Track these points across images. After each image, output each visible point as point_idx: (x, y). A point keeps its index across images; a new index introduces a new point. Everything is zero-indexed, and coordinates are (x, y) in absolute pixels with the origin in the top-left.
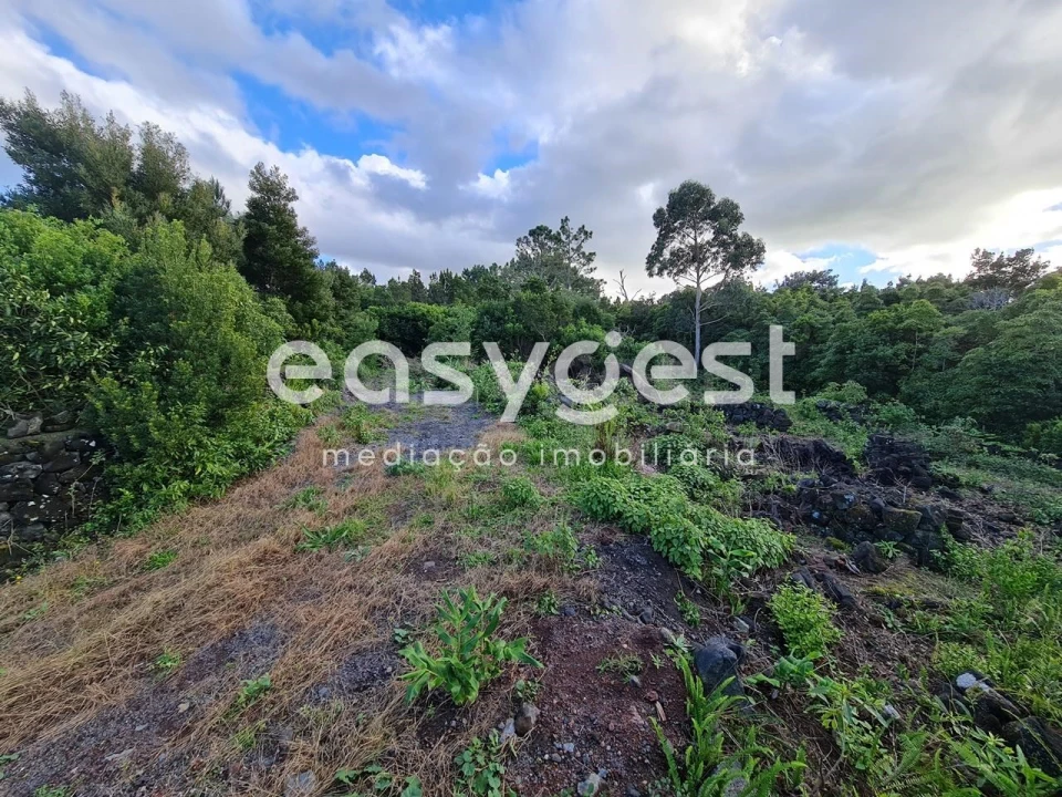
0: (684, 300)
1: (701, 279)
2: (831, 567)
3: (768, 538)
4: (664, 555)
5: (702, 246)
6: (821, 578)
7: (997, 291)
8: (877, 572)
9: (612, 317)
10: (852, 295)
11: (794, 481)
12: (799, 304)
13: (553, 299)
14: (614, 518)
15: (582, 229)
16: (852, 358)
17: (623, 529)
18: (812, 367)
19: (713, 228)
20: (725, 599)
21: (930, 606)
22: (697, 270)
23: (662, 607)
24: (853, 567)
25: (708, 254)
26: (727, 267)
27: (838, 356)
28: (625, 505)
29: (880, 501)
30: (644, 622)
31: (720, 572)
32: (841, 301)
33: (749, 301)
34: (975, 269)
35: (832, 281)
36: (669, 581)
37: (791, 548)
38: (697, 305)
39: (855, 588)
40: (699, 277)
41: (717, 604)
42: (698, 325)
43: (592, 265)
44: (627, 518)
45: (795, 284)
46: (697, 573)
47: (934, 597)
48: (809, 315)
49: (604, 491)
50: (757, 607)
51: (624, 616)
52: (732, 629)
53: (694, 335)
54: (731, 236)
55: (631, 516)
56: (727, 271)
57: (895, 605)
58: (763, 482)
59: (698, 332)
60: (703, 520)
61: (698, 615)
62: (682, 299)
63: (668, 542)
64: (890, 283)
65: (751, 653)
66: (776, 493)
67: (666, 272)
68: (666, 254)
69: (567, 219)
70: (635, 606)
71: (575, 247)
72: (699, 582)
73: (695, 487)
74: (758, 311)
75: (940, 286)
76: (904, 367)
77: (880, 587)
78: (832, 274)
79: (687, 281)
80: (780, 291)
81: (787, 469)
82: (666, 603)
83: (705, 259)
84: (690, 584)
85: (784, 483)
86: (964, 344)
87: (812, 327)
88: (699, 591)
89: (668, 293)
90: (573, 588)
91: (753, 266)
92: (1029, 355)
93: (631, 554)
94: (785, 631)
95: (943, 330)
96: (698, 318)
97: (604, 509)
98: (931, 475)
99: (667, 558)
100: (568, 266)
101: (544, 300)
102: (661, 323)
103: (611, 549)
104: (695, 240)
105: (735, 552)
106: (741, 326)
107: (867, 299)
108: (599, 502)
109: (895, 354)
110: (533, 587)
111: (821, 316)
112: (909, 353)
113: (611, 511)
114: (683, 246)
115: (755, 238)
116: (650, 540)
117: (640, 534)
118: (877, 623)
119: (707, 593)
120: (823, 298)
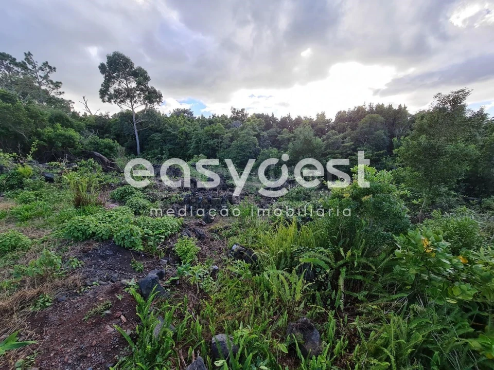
0: (126, 117)
1: (134, 107)
2: (197, 225)
3: (172, 222)
4: (122, 246)
5: (131, 90)
6: (194, 231)
7: (238, 121)
8: (211, 223)
9: (83, 124)
10: (198, 120)
11: (182, 196)
12: (180, 123)
13: (28, 109)
14: (91, 237)
15: (46, 64)
16: (202, 145)
17: (97, 241)
18: (188, 149)
19: (136, 80)
20: (156, 254)
21: (226, 228)
22: (131, 101)
23: (124, 270)
24: (204, 223)
25: (135, 94)
26: (146, 102)
27: (197, 145)
28: (96, 228)
29: (210, 197)
30: (114, 282)
31: (152, 243)
32: (195, 122)
33: (159, 120)
34: (232, 114)
35: (191, 114)
36: (126, 257)
37: (182, 223)
38: (134, 120)
39: (205, 231)
40: (132, 106)
41: (152, 257)
42: (136, 131)
43: (60, 90)
44: (98, 234)
45: (178, 113)
46: (141, 248)
47: (227, 225)
48: (184, 127)
49: (81, 224)
50: (169, 252)
51: (100, 285)
52: (160, 265)
53: (135, 135)
54: (145, 87)
55: (101, 232)
56: (146, 104)
57: (217, 232)
58: (170, 200)
59: (137, 134)
60: (142, 223)
61: (142, 266)
62: (125, 117)
63: (123, 239)
64: (210, 116)
65: (169, 271)
66: (176, 203)
67: (112, 101)
68: (111, 90)
69: (29, 54)
70: (107, 277)
71: (43, 75)
72: (142, 251)
73: (140, 209)
74: (164, 124)
75: (224, 119)
76: (217, 148)
77: (213, 227)
78: (191, 111)
79: (126, 107)
80: (172, 116)
81: (180, 192)
82: (126, 267)
83: (135, 97)
84: (137, 254)
85: (178, 198)
86: (232, 139)
87: (186, 132)
88: (143, 256)
89: (117, 113)
90: (63, 285)
91: (158, 103)
92: (247, 143)
93: (103, 251)
94: (180, 256)
95: (226, 135)
96: (135, 127)
97: (83, 234)
98: (226, 185)
99: (124, 246)
100: (39, 88)
101: (18, 109)
102: (115, 129)
103: (90, 254)
104: (127, 85)
105: (156, 232)
106: (157, 131)
107: (204, 122)
108: (79, 231)
109: (214, 143)
110: (27, 298)
111: (189, 128)
112: (218, 143)
113: (87, 234)
114: (120, 88)
115: (157, 90)
116: (114, 241)
117: (107, 240)
118: (212, 240)
119: (147, 255)
120: (189, 120)
